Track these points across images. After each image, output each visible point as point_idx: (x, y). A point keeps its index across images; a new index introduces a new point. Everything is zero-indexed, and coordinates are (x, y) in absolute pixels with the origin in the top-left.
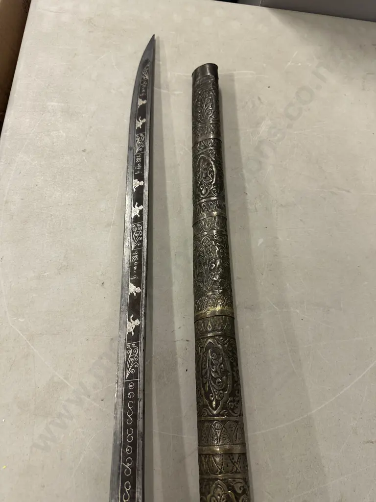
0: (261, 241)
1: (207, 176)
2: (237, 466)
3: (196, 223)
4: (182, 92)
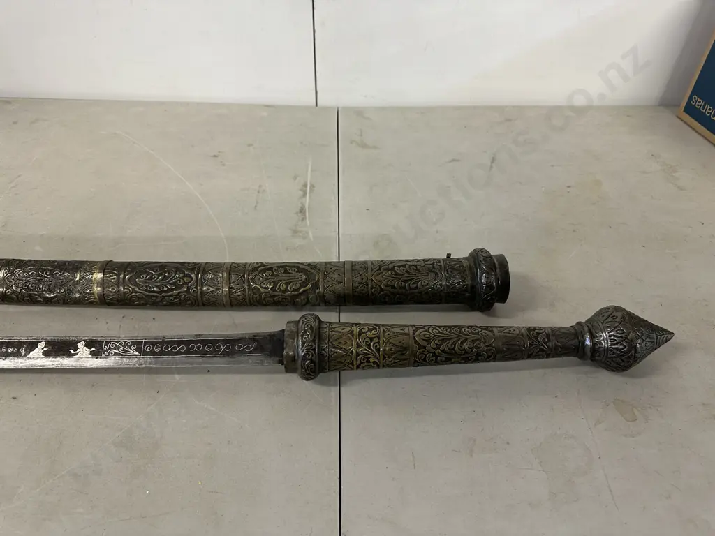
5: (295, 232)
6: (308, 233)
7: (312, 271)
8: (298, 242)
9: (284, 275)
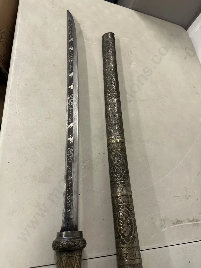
0: (133, 114)
1: (112, 83)
2: (130, 200)
3: (107, 104)
4: (97, 44)
5: (164, 220)
6: (165, 227)
7: (131, 240)
8: (158, 223)
9: (127, 224)
